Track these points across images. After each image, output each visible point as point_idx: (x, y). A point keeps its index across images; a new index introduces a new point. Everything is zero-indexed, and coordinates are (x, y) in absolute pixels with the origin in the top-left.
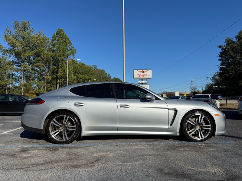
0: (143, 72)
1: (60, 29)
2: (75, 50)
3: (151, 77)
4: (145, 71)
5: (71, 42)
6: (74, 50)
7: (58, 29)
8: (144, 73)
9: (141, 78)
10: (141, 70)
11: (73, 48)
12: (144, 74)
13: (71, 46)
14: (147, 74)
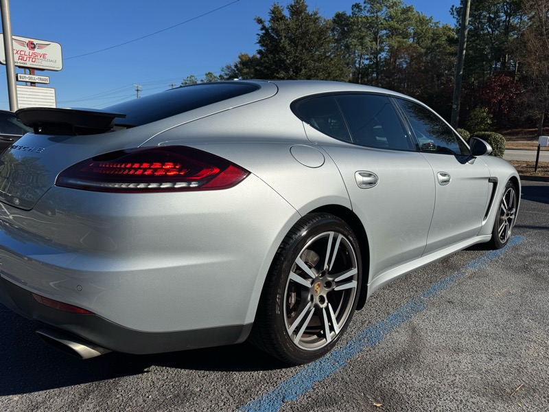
0: (32, 46)
3: (58, 65)
4: (41, 46)
8: (36, 50)
9: (28, 65)
10: (27, 40)
12: (36, 55)
14: (46, 56)
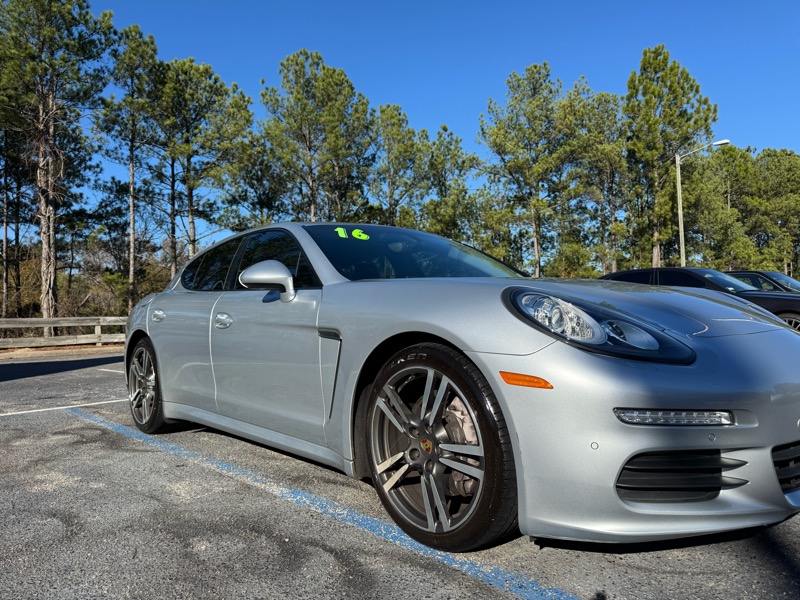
1: (653, 49)
2: (712, 108)
5: (697, 83)
6: (709, 109)
7: (645, 54)
11: (706, 102)
13: (698, 97)
